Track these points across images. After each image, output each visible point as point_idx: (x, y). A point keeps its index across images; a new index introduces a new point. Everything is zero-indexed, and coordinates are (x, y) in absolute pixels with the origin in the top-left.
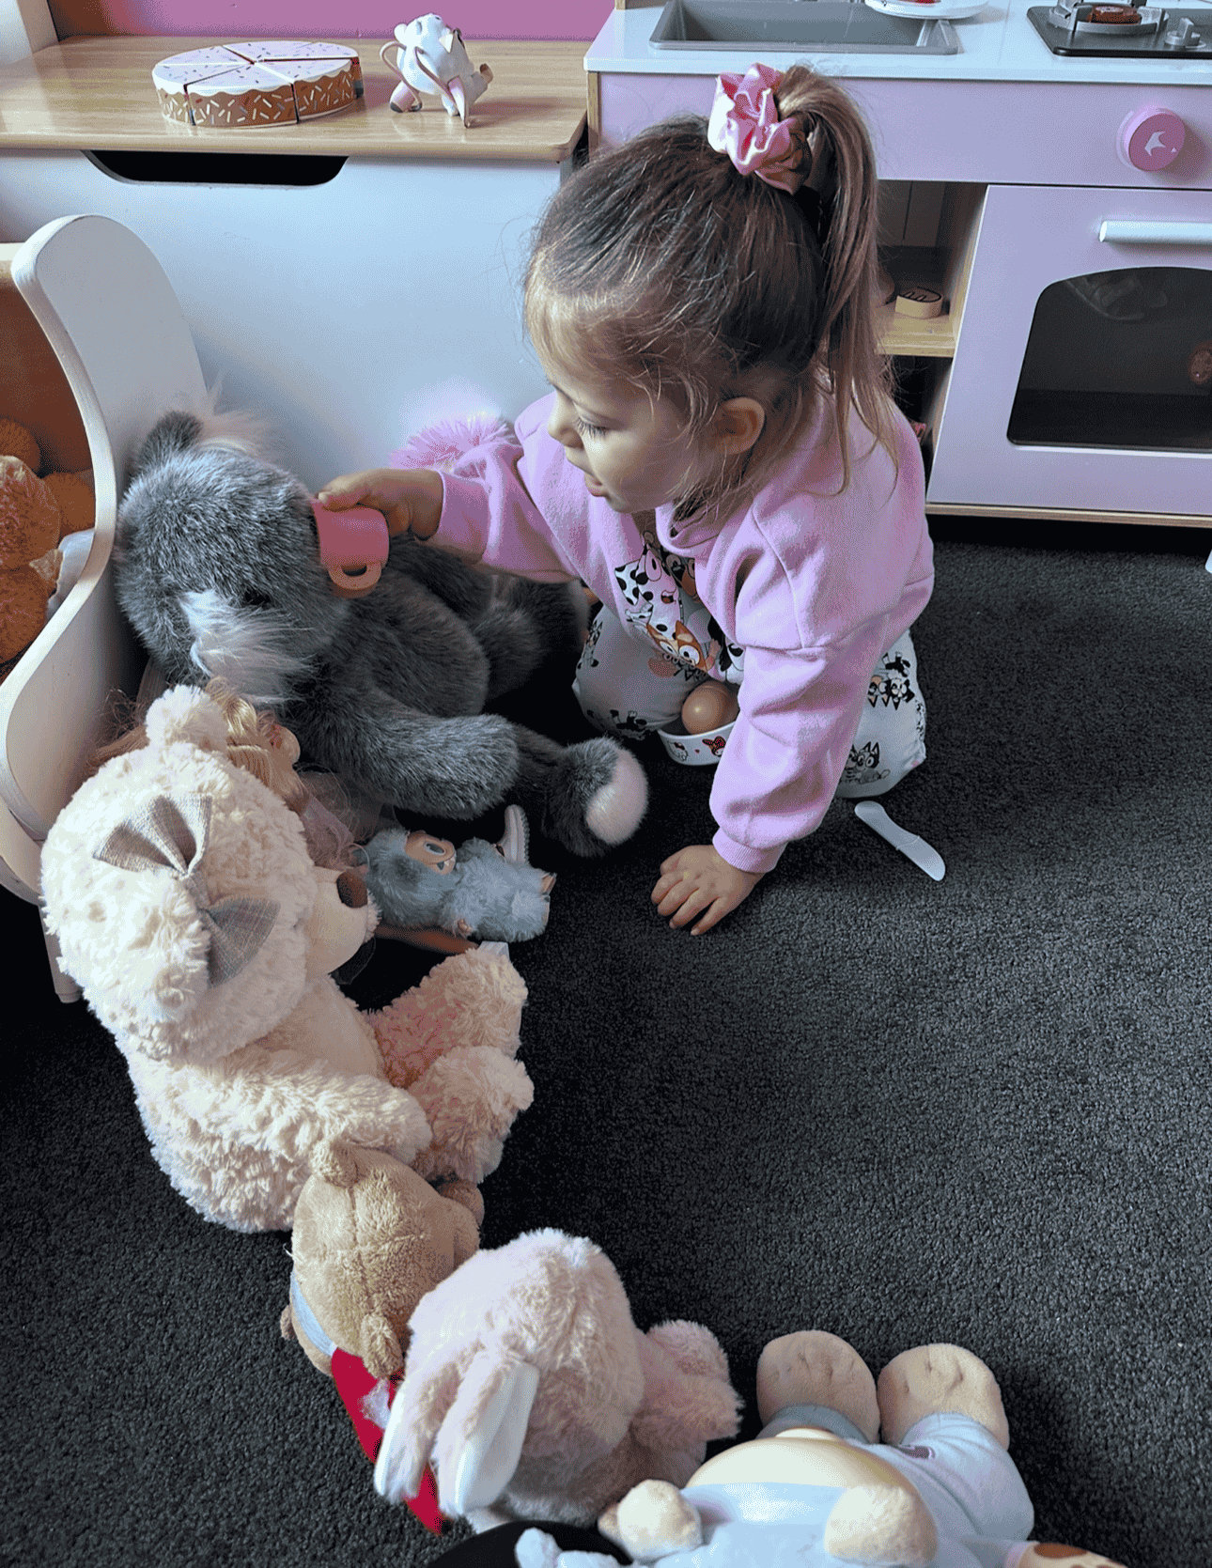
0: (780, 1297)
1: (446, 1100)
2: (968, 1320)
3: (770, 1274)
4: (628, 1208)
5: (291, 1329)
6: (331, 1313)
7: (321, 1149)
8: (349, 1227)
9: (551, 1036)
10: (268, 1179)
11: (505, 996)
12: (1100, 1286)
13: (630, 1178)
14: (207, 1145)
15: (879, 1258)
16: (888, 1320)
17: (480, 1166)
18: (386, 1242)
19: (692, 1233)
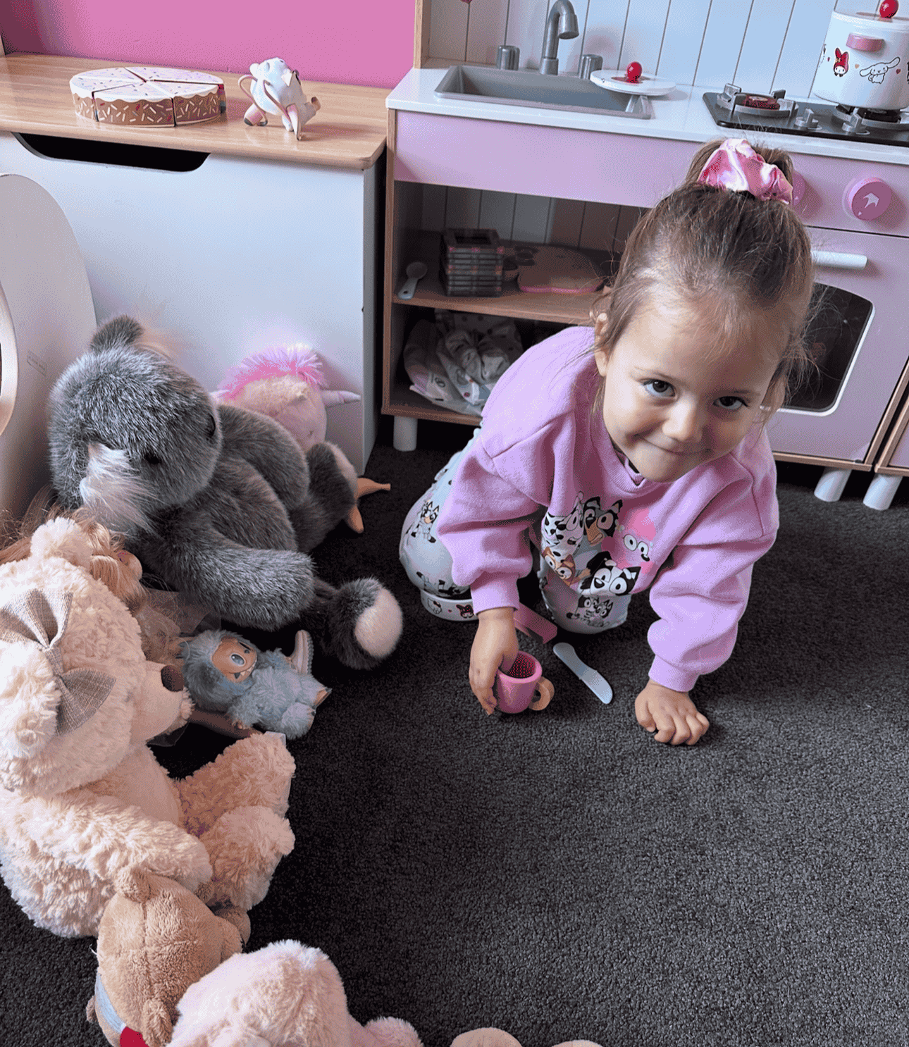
0: (468, 1003)
1: (227, 844)
2: (605, 1025)
3: (462, 986)
4: (360, 934)
5: (94, 1015)
6: (121, 997)
7: (125, 873)
8: (140, 932)
9: (314, 804)
10: (87, 893)
11: (277, 769)
12: (703, 1003)
13: (364, 911)
14: (43, 862)
15: (544, 977)
16: (547, 1024)
17: (249, 896)
18: (168, 945)
19: (407, 954)
